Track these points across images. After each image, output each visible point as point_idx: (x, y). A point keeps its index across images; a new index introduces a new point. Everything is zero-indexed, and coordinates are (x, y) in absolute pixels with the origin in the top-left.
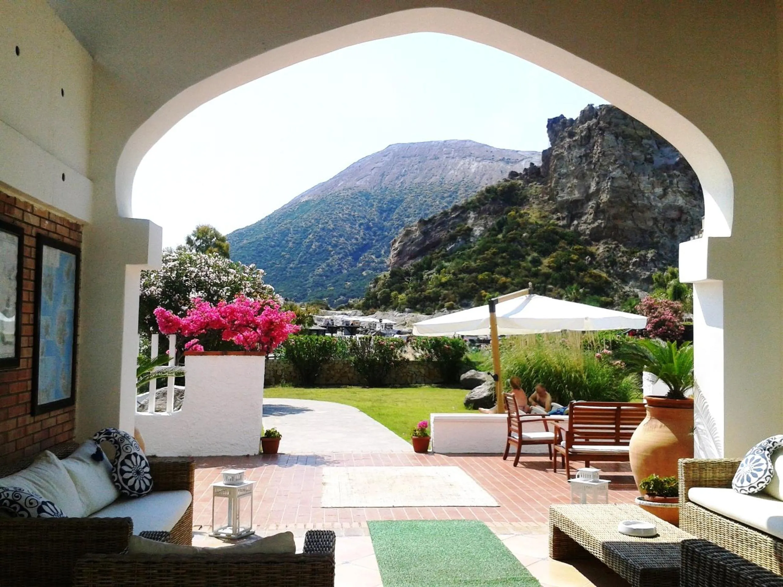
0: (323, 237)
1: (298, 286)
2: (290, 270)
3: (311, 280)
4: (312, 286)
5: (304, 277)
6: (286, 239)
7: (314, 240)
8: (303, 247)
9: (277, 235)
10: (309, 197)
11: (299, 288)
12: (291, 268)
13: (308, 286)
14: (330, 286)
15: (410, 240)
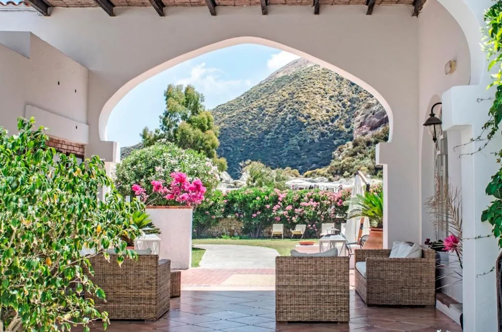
0: (297, 110)
1: (275, 155)
2: (266, 141)
3: (286, 150)
4: (287, 156)
5: (281, 147)
6: (263, 112)
7: (289, 113)
8: (279, 120)
9: (254, 109)
10: (284, 73)
11: (275, 157)
12: (268, 139)
13: (283, 155)
14: (304, 155)
15: (371, 112)
